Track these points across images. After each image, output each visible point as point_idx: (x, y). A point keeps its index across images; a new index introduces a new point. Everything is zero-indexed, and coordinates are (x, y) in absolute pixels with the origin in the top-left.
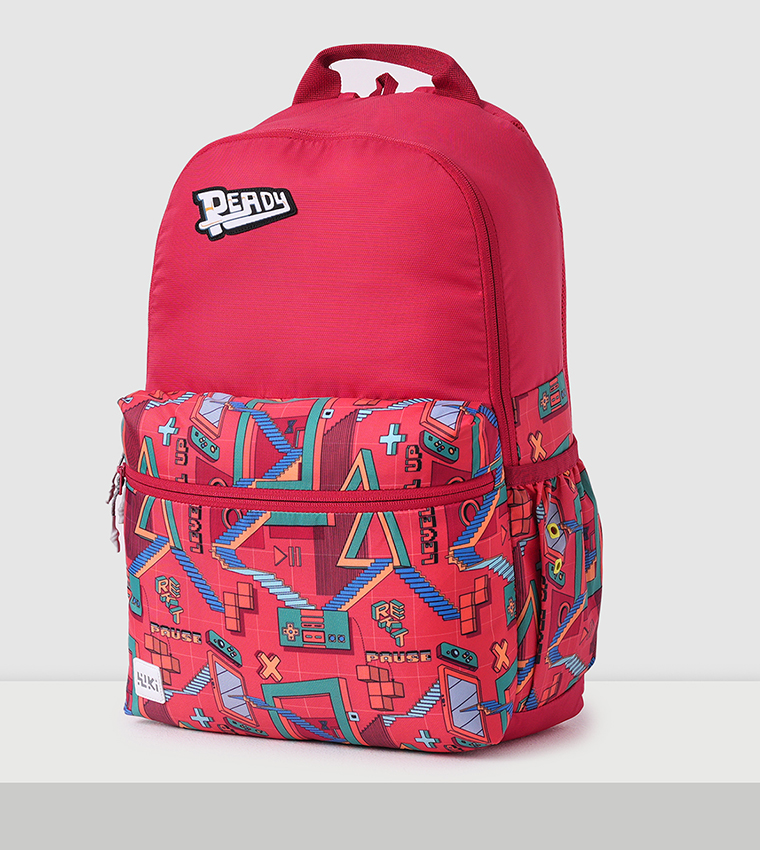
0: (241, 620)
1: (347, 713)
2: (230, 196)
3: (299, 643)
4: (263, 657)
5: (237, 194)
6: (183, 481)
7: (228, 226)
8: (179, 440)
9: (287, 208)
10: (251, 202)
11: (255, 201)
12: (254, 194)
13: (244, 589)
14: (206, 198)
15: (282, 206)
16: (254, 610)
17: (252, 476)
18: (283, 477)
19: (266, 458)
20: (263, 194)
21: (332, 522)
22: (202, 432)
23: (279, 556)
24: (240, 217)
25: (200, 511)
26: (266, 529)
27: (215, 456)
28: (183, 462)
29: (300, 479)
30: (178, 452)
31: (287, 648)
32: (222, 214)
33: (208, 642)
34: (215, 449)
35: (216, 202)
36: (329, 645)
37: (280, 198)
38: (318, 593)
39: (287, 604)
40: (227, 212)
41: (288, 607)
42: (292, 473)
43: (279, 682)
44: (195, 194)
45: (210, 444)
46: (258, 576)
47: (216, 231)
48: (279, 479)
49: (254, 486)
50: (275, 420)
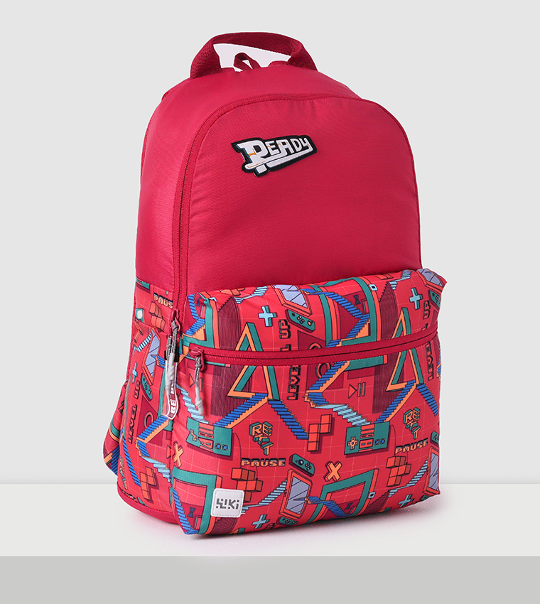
0: (319, 442)
1: (369, 493)
2: (267, 143)
3: (356, 450)
4: (331, 465)
5: (273, 142)
6: (288, 349)
7: (270, 165)
8: (280, 321)
9: (311, 149)
10: (285, 147)
11: (288, 146)
12: (286, 141)
13: (326, 419)
14: (248, 147)
15: (307, 148)
16: (330, 433)
17: (339, 337)
18: (360, 335)
19: (348, 324)
20: (292, 140)
21: (386, 362)
22: (297, 313)
23: (352, 391)
24: (279, 158)
25: (299, 369)
26: (346, 374)
27: (312, 328)
28: (287, 337)
29: (370, 335)
30: (281, 330)
31: (349, 455)
32: (265, 157)
33: (291, 463)
34: (311, 323)
35: (258, 149)
36: (375, 447)
37: (305, 142)
38: (373, 412)
39: (353, 424)
40: (269, 155)
41: (355, 426)
42: (364, 332)
43: (337, 481)
44: (234, 145)
45: (306, 320)
46: (336, 407)
47: (261, 170)
48: (357, 337)
49: (340, 345)
50: (345, 297)
